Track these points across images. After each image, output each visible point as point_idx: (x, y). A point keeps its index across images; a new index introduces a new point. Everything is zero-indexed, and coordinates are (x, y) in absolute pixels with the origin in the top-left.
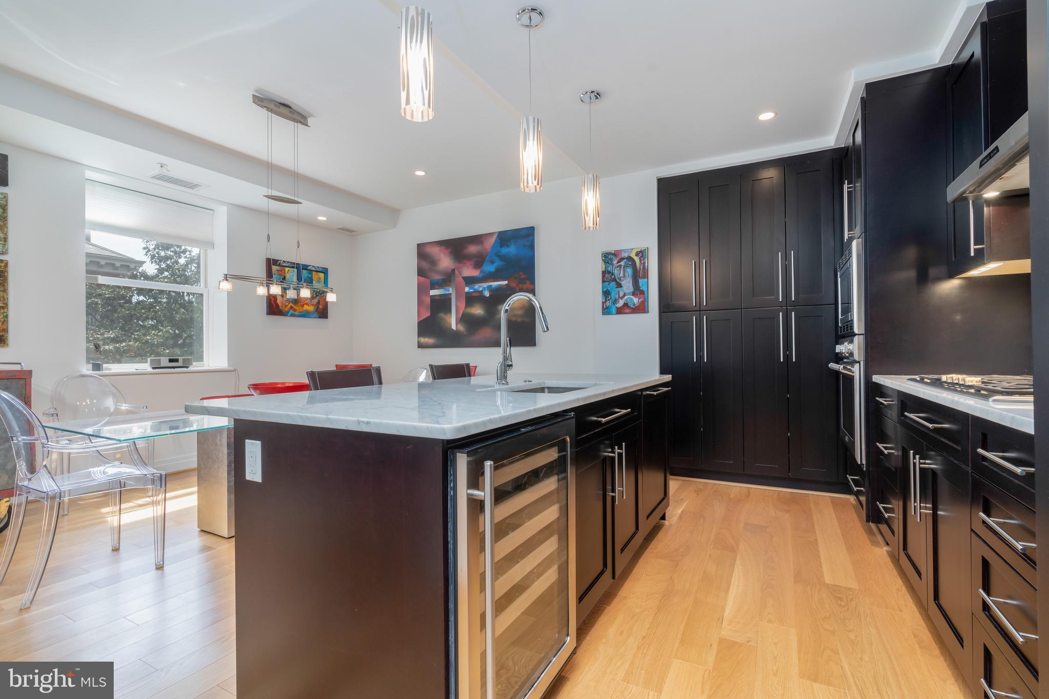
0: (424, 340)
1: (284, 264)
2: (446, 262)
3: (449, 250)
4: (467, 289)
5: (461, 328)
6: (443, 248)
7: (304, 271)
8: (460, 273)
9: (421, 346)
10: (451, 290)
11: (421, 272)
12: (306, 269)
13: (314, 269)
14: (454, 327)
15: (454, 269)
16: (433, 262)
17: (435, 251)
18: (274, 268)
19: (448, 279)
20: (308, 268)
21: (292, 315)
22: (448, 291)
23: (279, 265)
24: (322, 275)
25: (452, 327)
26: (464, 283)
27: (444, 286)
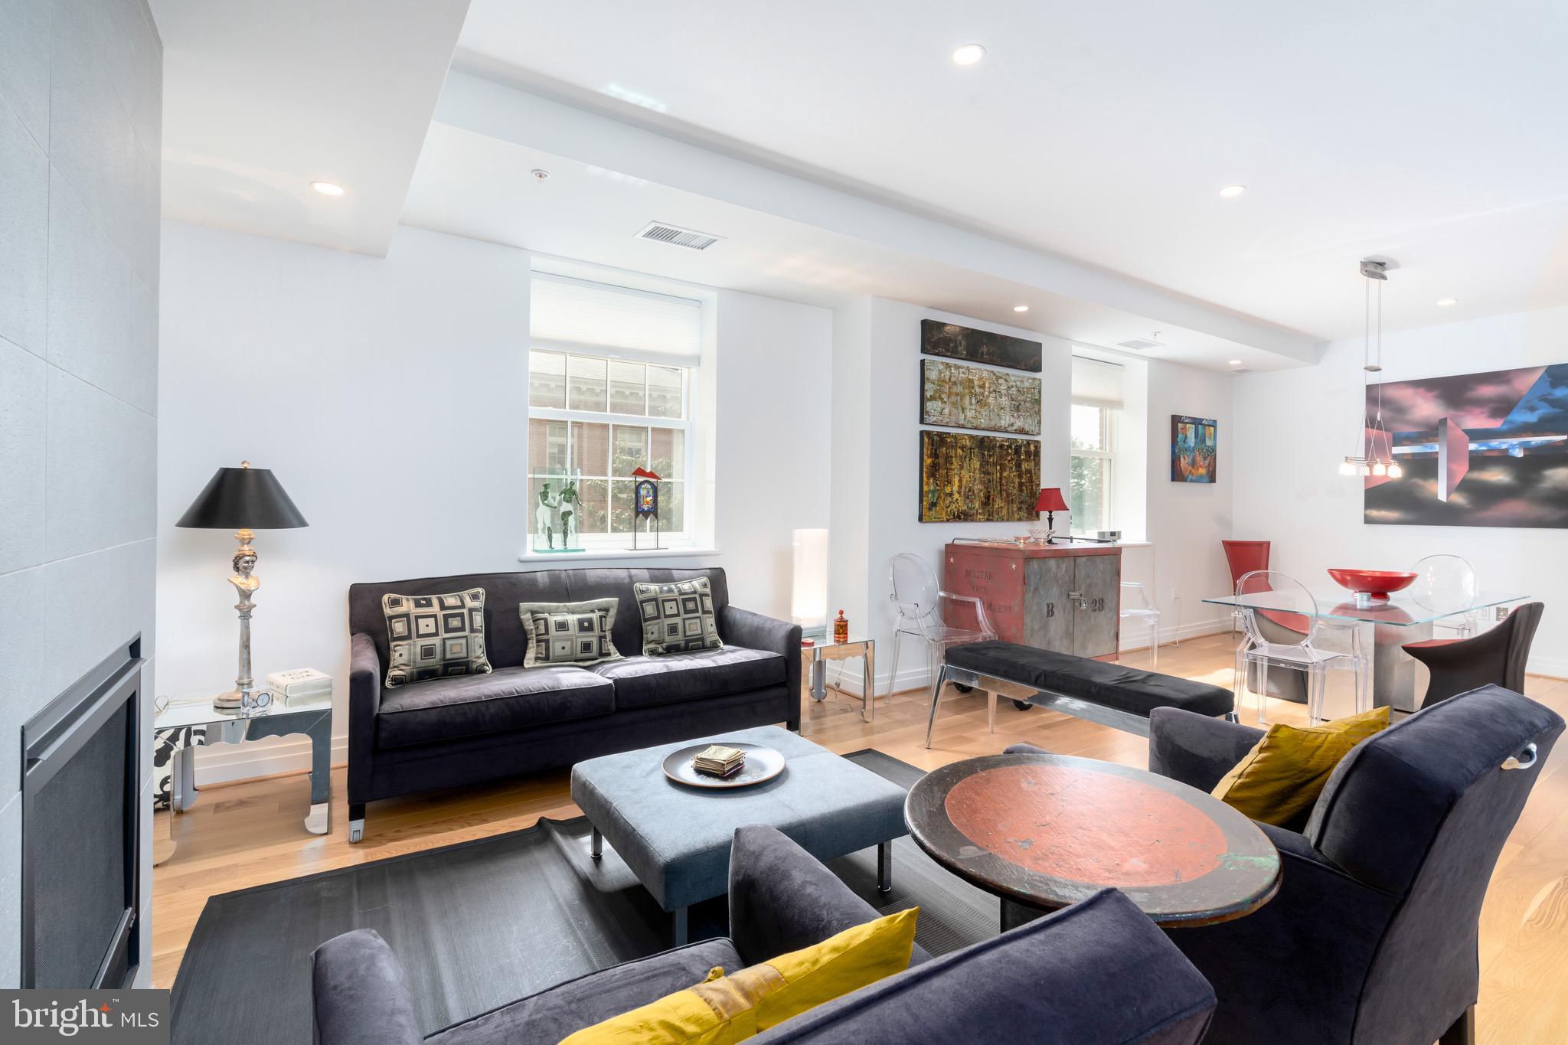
0: (1374, 513)
1: (1186, 421)
2: (1427, 409)
3: (1435, 393)
4: (1473, 447)
5: (1459, 499)
6: (1421, 390)
7: (1200, 426)
8: (1458, 425)
9: (1368, 520)
10: (1436, 447)
11: (1371, 422)
12: (1201, 424)
13: (1206, 423)
14: (1442, 496)
15: (1446, 419)
16: (1398, 410)
17: (1405, 395)
18: (1180, 425)
19: (1431, 431)
20: (1203, 422)
21: (1192, 481)
22: (1431, 449)
23: (1183, 422)
24: (1212, 429)
25: (1439, 498)
26: (1468, 438)
27: (1422, 442)
